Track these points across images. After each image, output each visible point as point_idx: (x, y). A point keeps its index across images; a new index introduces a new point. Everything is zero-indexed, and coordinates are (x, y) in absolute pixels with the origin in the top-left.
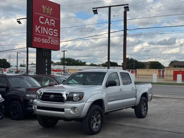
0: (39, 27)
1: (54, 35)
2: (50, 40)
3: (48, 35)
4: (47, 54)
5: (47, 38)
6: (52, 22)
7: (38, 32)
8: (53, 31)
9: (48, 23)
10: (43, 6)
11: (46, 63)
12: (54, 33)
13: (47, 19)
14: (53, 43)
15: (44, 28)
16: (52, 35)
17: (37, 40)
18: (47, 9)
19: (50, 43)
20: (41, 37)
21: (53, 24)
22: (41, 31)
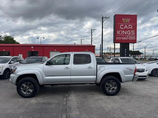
0: (120, 31)
1: (132, 34)
2: (128, 37)
3: (127, 34)
4: (126, 46)
5: (126, 37)
6: (130, 26)
7: (119, 34)
8: (131, 32)
9: (127, 27)
10: (123, 19)
11: (126, 51)
12: (131, 33)
13: (126, 26)
14: (131, 39)
15: (124, 31)
16: (130, 34)
17: (118, 39)
18: (126, 20)
19: (128, 39)
20: (121, 37)
21: (131, 28)
22: (121, 33)
